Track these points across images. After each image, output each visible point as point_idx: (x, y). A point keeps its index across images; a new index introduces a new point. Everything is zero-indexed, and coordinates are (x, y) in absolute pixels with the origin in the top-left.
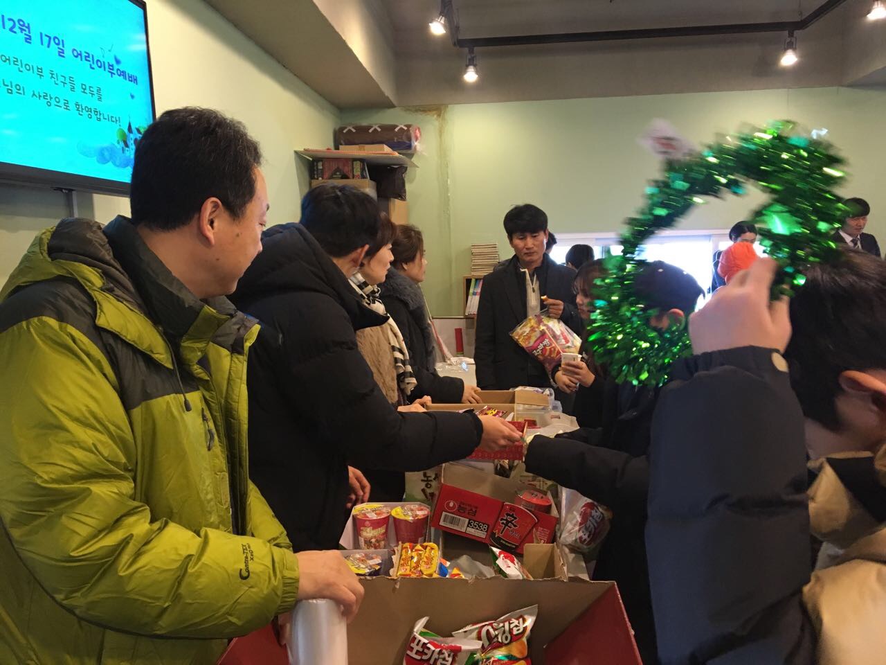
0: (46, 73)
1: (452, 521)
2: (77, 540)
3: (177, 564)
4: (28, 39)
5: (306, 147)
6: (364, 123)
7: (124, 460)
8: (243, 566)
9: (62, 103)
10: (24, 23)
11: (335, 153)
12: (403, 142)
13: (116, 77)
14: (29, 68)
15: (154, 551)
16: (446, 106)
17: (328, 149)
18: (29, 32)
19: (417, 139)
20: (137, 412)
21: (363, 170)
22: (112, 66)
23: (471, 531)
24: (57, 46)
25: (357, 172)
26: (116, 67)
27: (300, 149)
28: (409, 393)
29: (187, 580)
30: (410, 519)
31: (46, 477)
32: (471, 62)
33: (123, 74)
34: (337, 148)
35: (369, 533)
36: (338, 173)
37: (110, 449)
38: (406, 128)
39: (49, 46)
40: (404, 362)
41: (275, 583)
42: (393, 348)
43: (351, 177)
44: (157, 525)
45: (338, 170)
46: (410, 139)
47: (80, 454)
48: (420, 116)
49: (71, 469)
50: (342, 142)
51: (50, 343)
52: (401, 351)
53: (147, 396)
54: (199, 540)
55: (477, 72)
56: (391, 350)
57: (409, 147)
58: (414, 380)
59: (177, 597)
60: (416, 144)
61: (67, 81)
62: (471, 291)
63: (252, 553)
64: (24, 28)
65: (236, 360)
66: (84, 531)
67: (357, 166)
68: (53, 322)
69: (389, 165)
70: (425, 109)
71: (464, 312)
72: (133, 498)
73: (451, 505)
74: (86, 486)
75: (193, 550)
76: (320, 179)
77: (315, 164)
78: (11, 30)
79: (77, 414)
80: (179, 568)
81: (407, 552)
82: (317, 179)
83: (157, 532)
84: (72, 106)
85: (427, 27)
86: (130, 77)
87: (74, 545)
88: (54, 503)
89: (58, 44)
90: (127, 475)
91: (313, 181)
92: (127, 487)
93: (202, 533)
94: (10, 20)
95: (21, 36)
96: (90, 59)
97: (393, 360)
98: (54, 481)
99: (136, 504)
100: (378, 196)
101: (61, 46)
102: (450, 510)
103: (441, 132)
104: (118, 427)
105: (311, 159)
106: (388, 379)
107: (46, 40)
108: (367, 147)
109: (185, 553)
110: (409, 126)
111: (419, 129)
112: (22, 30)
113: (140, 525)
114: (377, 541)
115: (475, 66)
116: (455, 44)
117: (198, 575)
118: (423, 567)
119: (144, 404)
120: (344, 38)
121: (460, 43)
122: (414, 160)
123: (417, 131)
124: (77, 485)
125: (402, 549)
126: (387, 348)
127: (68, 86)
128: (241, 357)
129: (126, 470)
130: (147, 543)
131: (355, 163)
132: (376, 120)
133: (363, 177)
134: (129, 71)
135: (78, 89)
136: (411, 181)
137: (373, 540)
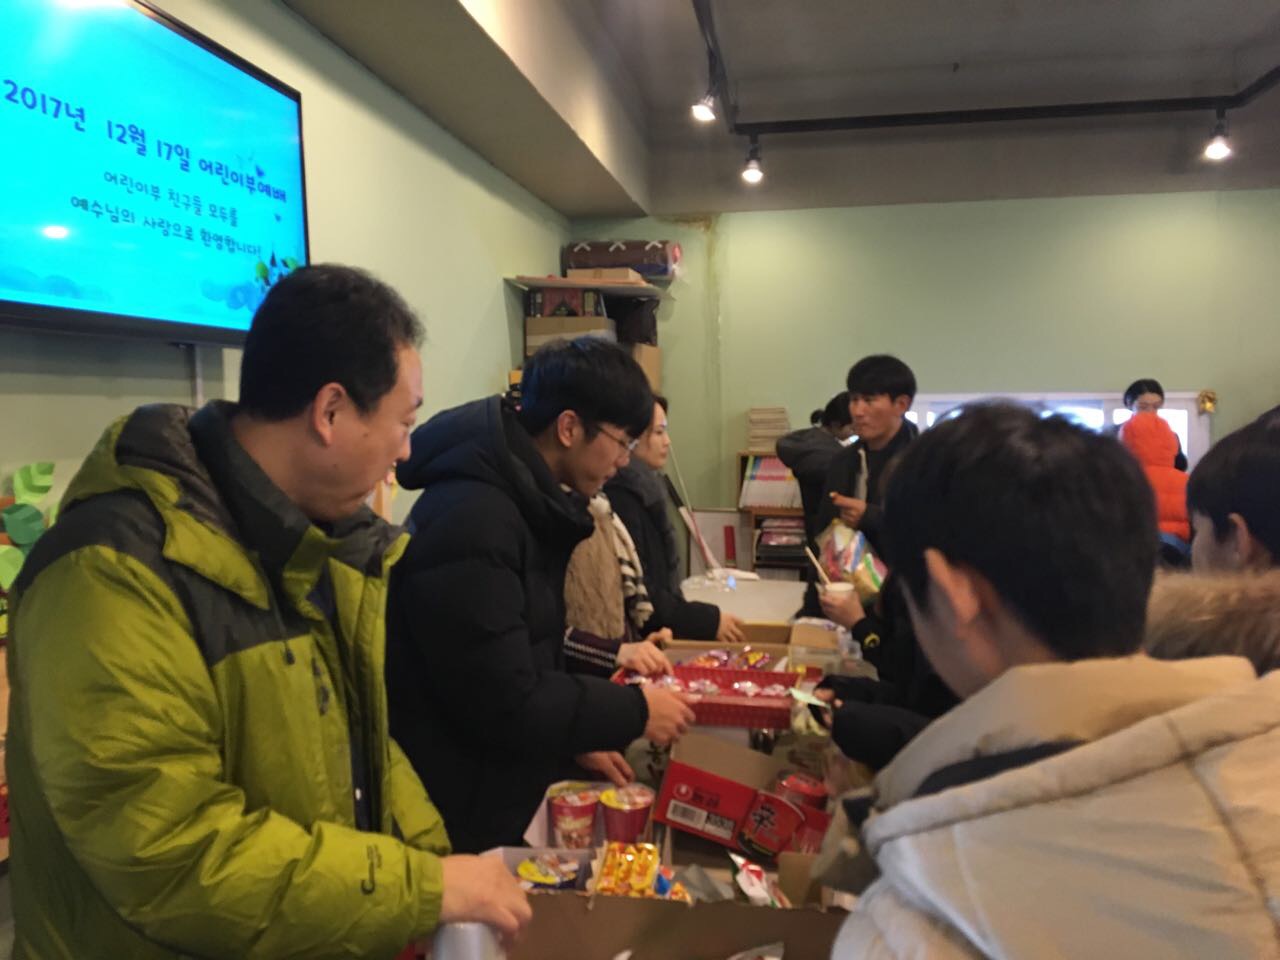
0: (164, 194)
1: (685, 813)
2: (143, 837)
3: (277, 873)
4: (142, 151)
5: (521, 274)
6: (604, 238)
7: (204, 727)
8: (366, 876)
9: (183, 233)
10: (137, 129)
11: (559, 281)
12: (656, 265)
13: (258, 193)
14: (141, 188)
15: (248, 853)
16: (718, 214)
17: (550, 276)
18: (143, 141)
19: (675, 260)
20: (221, 668)
21: (597, 303)
22: (252, 179)
23: (711, 829)
24: (178, 157)
25: (590, 307)
26: (257, 180)
27: (512, 276)
28: (641, 624)
29: (290, 894)
30: (627, 807)
31: (101, 755)
32: (753, 155)
33: (267, 189)
34: (564, 275)
35: (569, 824)
36: (563, 309)
37: (185, 715)
38: (660, 246)
39: (168, 158)
40: (635, 581)
41: (408, 899)
42: (621, 561)
43: (581, 313)
44: (252, 817)
45: (563, 304)
46: (665, 260)
47: (146, 725)
48: (682, 228)
49: (135, 744)
50: (572, 265)
51: (103, 579)
52: (631, 565)
53: (234, 646)
54: (308, 839)
55: (761, 169)
56: (617, 563)
57: (665, 271)
58: (648, 607)
59: (277, 916)
60: (674, 267)
61: (192, 202)
62: (748, 473)
63: (379, 857)
64: (138, 136)
65: (370, 586)
66: (153, 825)
67: (590, 299)
68: (108, 553)
69: (634, 297)
70: (686, 219)
71: (738, 503)
72: (221, 778)
73: (684, 789)
74: (154, 765)
75: (300, 852)
76: (539, 316)
77: (532, 296)
78: (121, 139)
79: (139, 671)
80: (282, 876)
81: (614, 856)
82: (535, 316)
83: (252, 829)
84: (197, 235)
85: (688, 111)
86: (277, 192)
87: (139, 845)
88: (113, 788)
89: (181, 154)
90: (212, 747)
91: (529, 319)
92: (211, 764)
93: (315, 829)
94: (119, 126)
95: (132, 147)
96: (223, 172)
97: (619, 578)
98: (113, 760)
99: (224, 786)
100: (619, 340)
101: (184, 157)
102: (681, 797)
103: (710, 251)
104: (198, 687)
105: (526, 289)
106: (611, 605)
107: (165, 150)
108: (606, 272)
109: (288, 856)
110: (664, 243)
111: (679, 247)
112: (134, 139)
113: (228, 817)
114: (580, 836)
115: (759, 160)
116: (731, 131)
117: (307, 886)
118: (634, 880)
119: (229, 657)
120: (573, 127)
121: (740, 129)
122: (672, 289)
123: (677, 250)
124: (143, 765)
125: (609, 850)
126: (610, 561)
127: (192, 209)
128: (378, 582)
129: (209, 740)
130: (237, 842)
131: (586, 295)
132: (618, 235)
133: (598, 314)
134: (275, 185)
135: (206, 211)
136: (666, 318)
137: (574, 835)
